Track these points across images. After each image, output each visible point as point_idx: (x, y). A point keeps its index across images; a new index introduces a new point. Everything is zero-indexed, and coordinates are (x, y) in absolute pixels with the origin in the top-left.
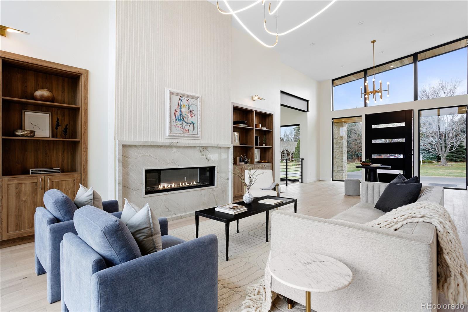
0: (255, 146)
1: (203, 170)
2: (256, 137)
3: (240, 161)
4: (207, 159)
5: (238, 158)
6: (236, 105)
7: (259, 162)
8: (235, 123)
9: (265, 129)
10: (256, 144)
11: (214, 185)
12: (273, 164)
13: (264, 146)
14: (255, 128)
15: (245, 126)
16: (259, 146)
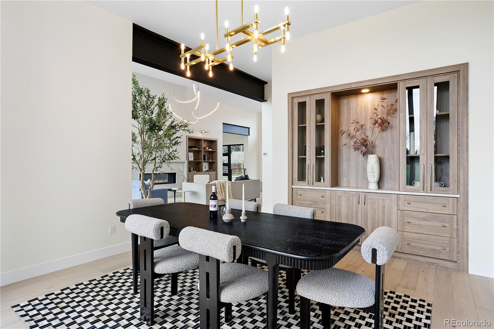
0: (203, 161)
1: (170, 174)
2: (204, 156)
3: (193, 170)
4: (171, 169)
5: (192, 168)
6: (190, 137)
7: (207, 171)
8: (190, 147)
9: (211, 150)
10: (204, 159)
11: (176, 183)
12: (216, 172)
13: (211, 161)
14: (203, 150)
15: (197, 149)
16: (206, 161)
